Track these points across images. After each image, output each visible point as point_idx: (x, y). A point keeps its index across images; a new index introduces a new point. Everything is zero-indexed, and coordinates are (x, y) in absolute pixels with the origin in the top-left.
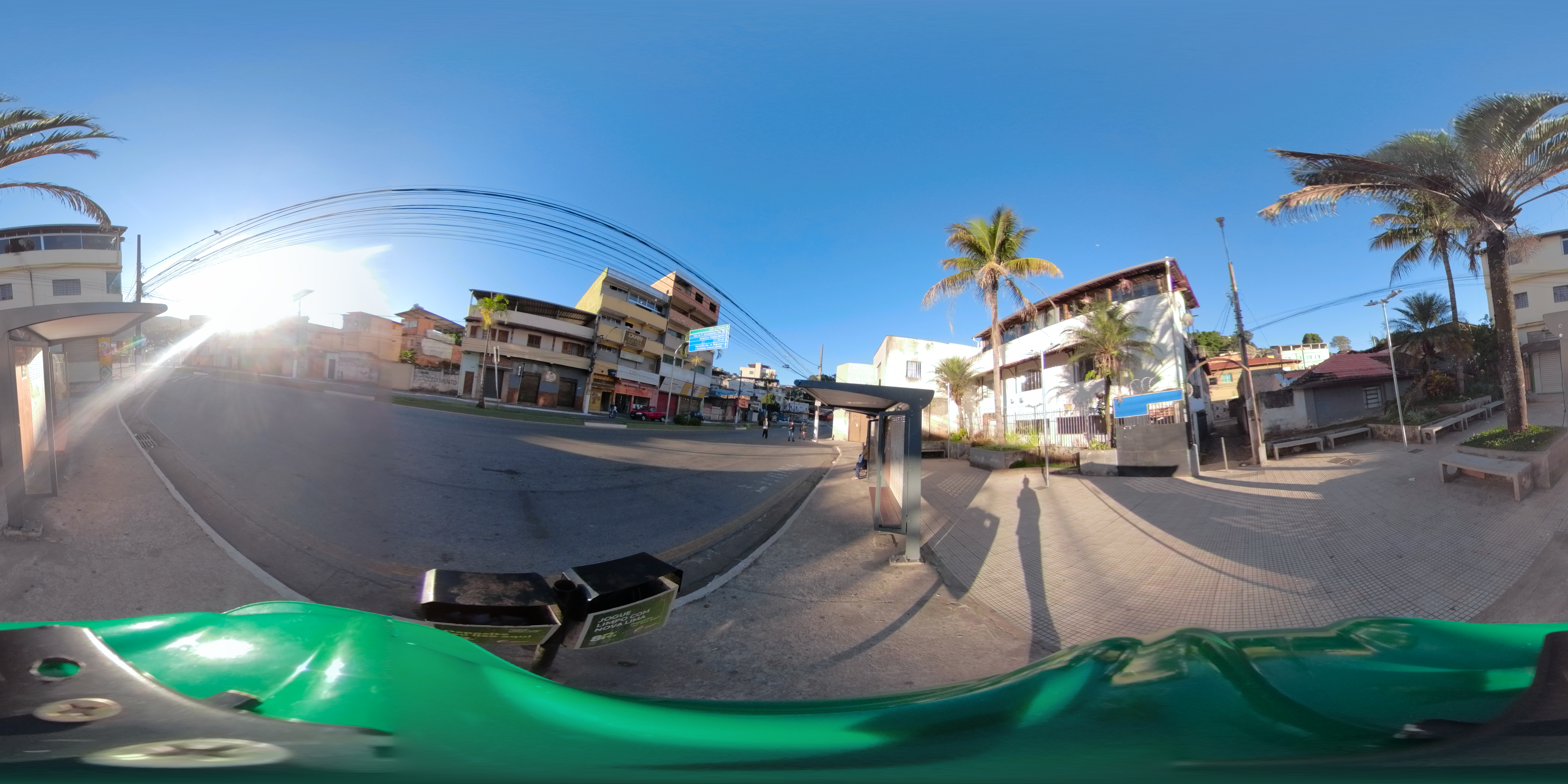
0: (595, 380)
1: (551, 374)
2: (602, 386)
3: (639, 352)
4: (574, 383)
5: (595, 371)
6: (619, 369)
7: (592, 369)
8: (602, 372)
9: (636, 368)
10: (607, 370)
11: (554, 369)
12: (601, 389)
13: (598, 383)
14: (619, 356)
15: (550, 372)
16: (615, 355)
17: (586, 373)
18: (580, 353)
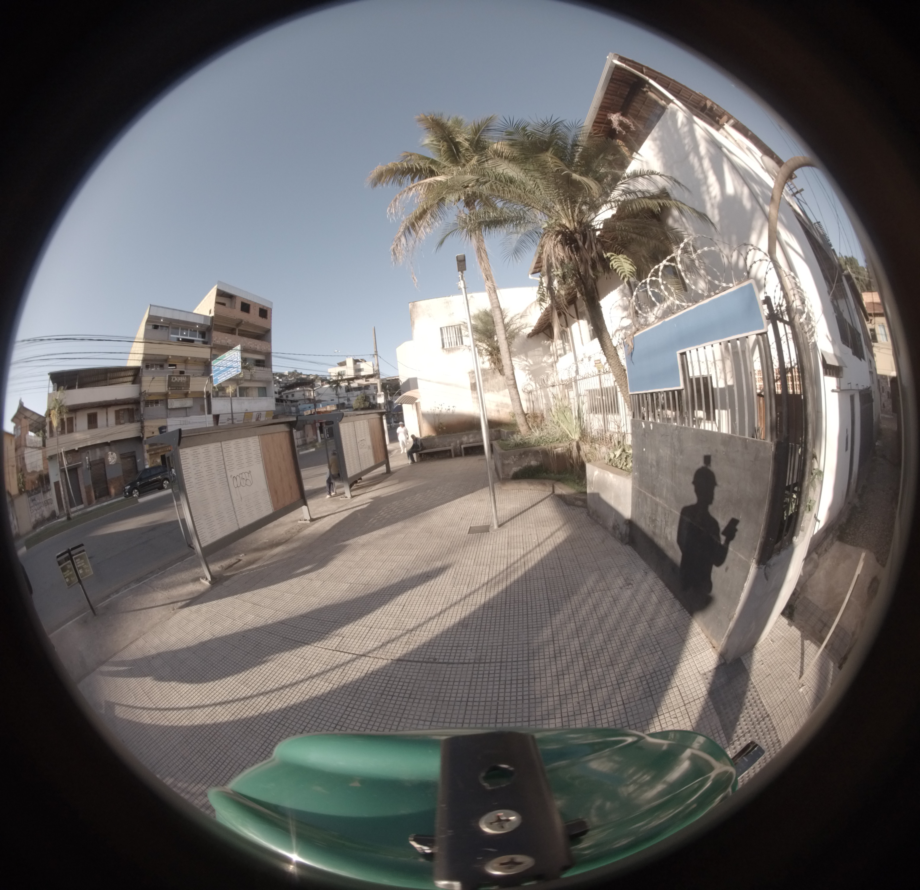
0: (151, 445)
1: (112, 454)
2: (158, 449)
3: (186, 395)
4: (133, 456)
5: (147, 435)
6: (169, 424)
7: (143, 434)
8: (153, 433)
9: (187, 416)
10: (157, 429)
11: (113, 447)
12: (158, 453)
13: (155, 447)
14: (167, 408)
15: (110, 453)
16: (163, 407)
17: (139, 440)
18: (132, 420)
